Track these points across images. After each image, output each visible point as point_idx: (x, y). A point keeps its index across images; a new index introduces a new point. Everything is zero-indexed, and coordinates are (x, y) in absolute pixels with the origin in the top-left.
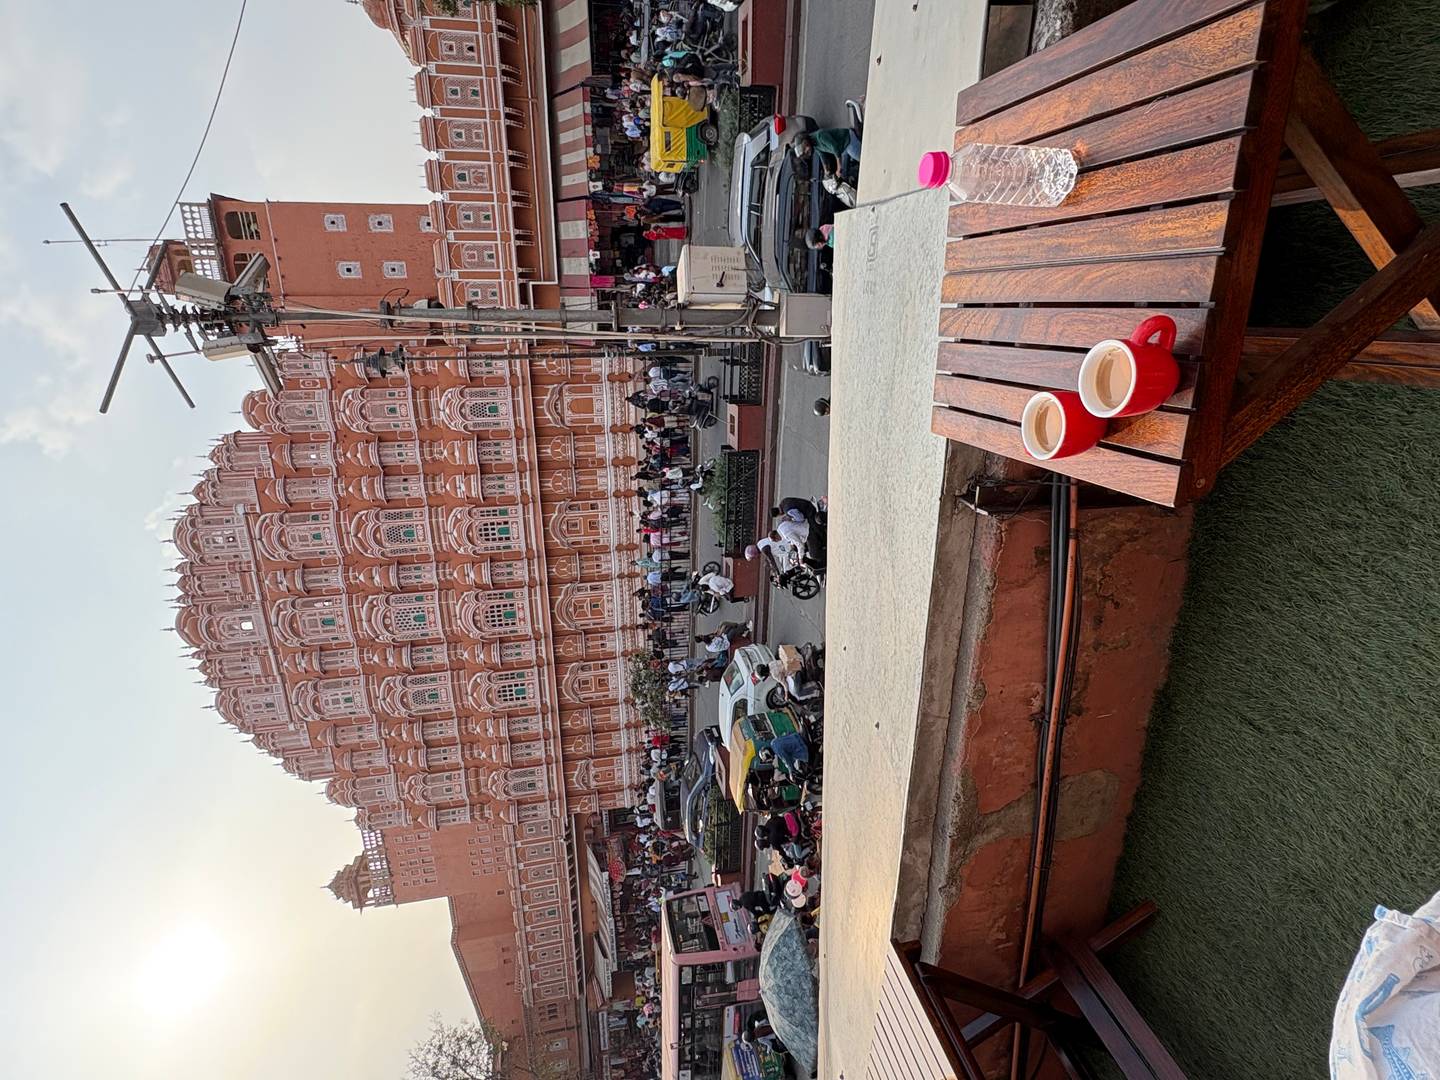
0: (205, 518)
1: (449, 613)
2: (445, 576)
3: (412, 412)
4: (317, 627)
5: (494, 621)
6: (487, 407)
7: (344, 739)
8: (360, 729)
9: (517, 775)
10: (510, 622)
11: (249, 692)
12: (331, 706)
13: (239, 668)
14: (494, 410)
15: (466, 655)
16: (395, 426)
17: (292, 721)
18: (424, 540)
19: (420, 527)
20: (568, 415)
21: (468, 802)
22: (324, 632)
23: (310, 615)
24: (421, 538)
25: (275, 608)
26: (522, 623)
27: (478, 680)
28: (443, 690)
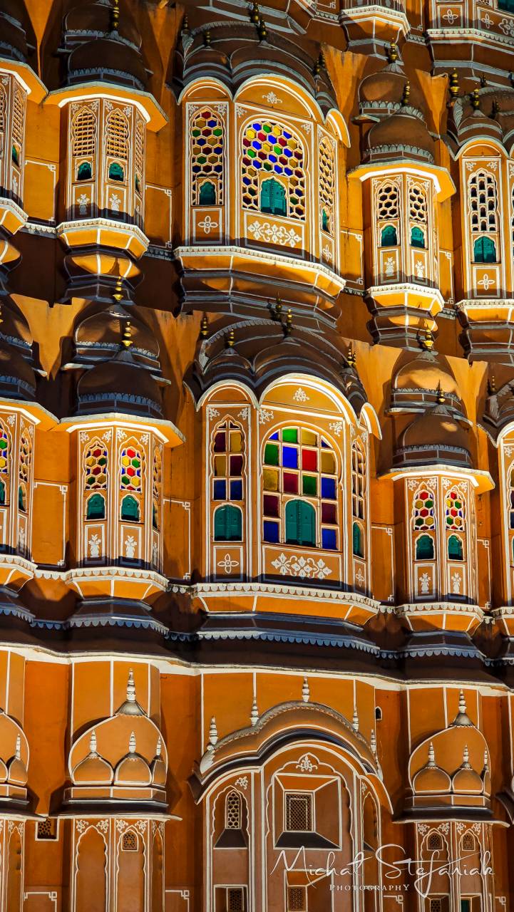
28: (292, 239)
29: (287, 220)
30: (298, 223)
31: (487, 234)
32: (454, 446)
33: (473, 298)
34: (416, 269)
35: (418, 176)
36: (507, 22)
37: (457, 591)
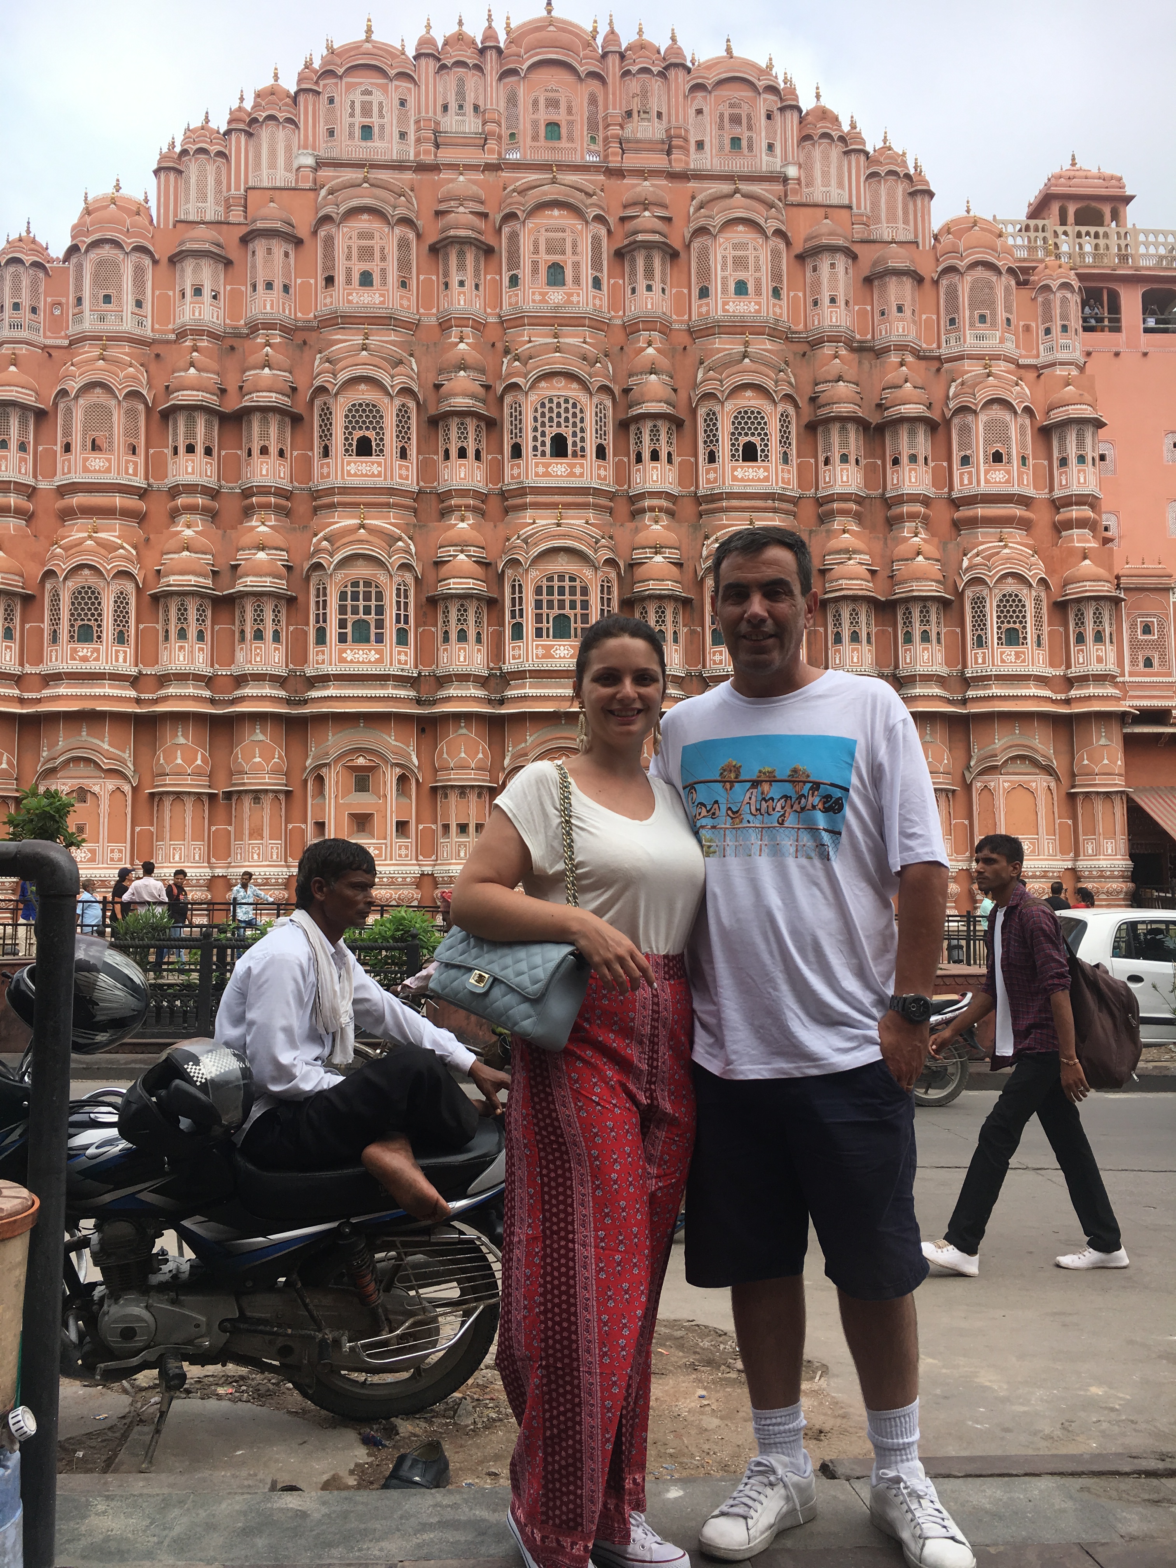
0: (777, 114)
1: (568, 506)
2: (652, 509)
3: (994, 490)
4: (548, 252)
5: (550, 591)
6: (1017, 626)
7: (269, 251)
8: (286, 288)
9: (121, 600)
10: (544, 625)
11: (403, 103)
12: (356, 243)
13: (461, 94)
14: (1012, 637)
15: (462, 525)
16: (965, 460)
17: (320, 164)
18: (735, 478)
19: (762, 474)
20: (1002, 783)
21: (42, 485)
22: (535, 264)
23: (575, 245)
24: (739, 473)
25: (590, 188)
26: (541, 652)
27: (400, 543)
28: (375, 469)
29: (374, 458)
30: (380, 459)
31: (518, 440)
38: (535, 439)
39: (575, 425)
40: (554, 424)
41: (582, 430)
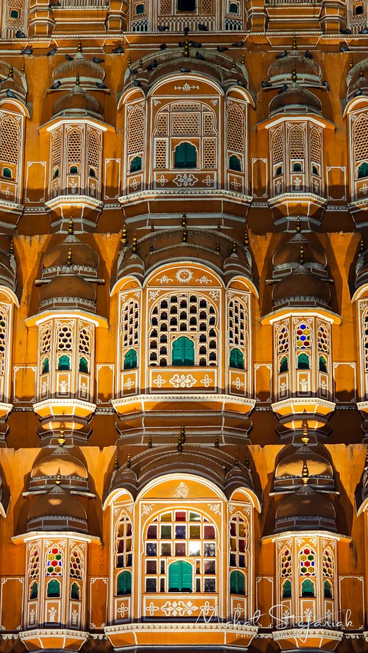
1: (193, 425)
4: (177, 133)
5: (166, 533)
10: (158, 577)
22: (161, 146)
31: (133, 347)
32: (58, 515)
33: (121, 397)
34: (60, 387)
35: (65, 318)
36: (181, 176)
37: (52, 620)
38: (153, 345)
39: (203, 327)
40: (177, 327)
41: (212, 334)
